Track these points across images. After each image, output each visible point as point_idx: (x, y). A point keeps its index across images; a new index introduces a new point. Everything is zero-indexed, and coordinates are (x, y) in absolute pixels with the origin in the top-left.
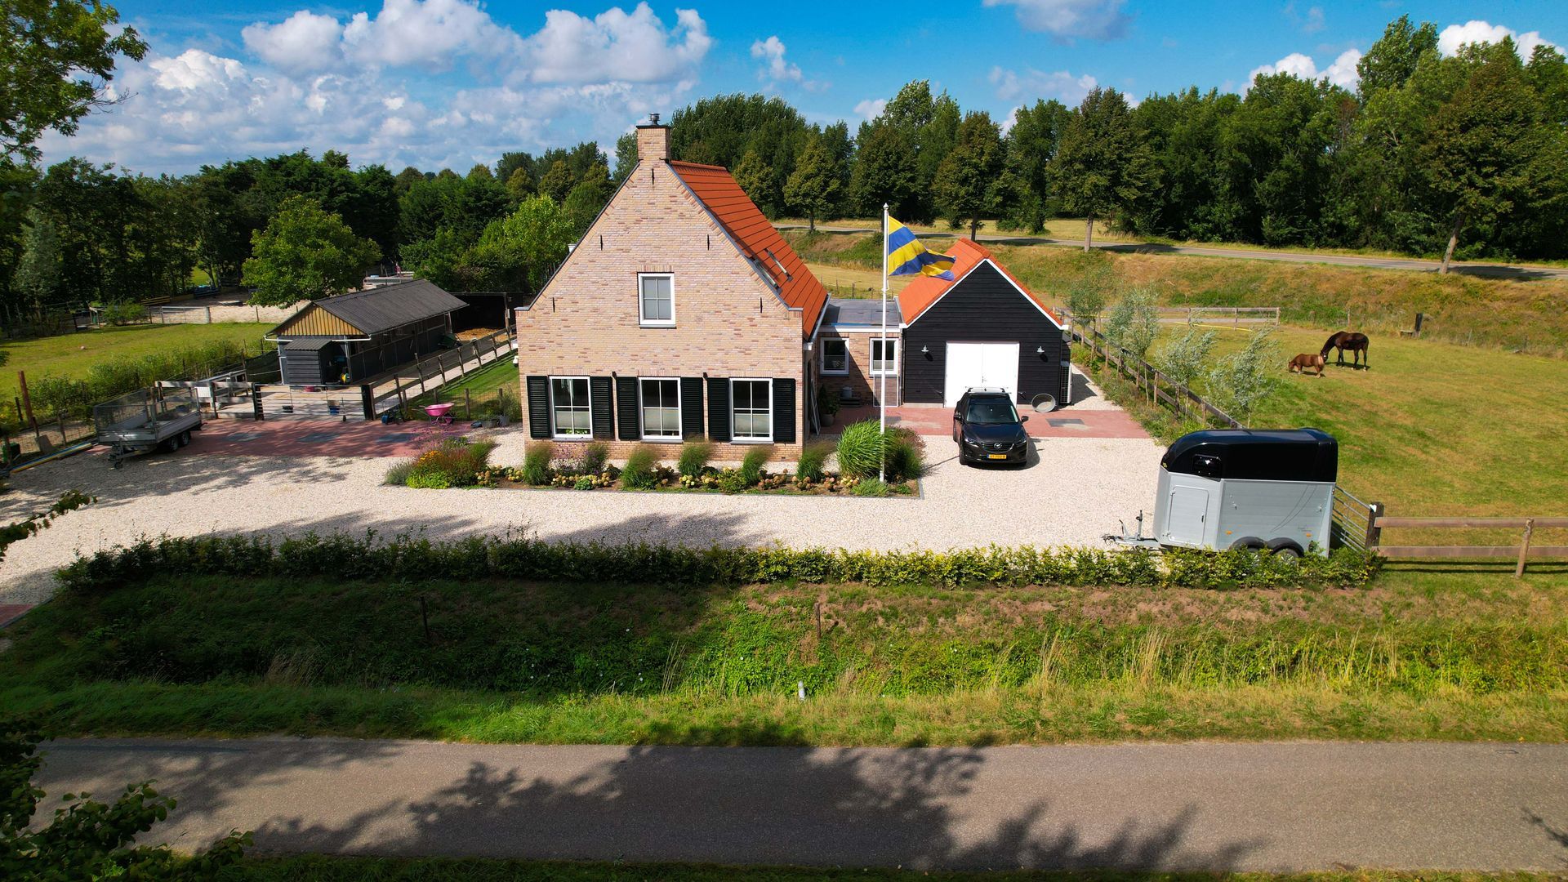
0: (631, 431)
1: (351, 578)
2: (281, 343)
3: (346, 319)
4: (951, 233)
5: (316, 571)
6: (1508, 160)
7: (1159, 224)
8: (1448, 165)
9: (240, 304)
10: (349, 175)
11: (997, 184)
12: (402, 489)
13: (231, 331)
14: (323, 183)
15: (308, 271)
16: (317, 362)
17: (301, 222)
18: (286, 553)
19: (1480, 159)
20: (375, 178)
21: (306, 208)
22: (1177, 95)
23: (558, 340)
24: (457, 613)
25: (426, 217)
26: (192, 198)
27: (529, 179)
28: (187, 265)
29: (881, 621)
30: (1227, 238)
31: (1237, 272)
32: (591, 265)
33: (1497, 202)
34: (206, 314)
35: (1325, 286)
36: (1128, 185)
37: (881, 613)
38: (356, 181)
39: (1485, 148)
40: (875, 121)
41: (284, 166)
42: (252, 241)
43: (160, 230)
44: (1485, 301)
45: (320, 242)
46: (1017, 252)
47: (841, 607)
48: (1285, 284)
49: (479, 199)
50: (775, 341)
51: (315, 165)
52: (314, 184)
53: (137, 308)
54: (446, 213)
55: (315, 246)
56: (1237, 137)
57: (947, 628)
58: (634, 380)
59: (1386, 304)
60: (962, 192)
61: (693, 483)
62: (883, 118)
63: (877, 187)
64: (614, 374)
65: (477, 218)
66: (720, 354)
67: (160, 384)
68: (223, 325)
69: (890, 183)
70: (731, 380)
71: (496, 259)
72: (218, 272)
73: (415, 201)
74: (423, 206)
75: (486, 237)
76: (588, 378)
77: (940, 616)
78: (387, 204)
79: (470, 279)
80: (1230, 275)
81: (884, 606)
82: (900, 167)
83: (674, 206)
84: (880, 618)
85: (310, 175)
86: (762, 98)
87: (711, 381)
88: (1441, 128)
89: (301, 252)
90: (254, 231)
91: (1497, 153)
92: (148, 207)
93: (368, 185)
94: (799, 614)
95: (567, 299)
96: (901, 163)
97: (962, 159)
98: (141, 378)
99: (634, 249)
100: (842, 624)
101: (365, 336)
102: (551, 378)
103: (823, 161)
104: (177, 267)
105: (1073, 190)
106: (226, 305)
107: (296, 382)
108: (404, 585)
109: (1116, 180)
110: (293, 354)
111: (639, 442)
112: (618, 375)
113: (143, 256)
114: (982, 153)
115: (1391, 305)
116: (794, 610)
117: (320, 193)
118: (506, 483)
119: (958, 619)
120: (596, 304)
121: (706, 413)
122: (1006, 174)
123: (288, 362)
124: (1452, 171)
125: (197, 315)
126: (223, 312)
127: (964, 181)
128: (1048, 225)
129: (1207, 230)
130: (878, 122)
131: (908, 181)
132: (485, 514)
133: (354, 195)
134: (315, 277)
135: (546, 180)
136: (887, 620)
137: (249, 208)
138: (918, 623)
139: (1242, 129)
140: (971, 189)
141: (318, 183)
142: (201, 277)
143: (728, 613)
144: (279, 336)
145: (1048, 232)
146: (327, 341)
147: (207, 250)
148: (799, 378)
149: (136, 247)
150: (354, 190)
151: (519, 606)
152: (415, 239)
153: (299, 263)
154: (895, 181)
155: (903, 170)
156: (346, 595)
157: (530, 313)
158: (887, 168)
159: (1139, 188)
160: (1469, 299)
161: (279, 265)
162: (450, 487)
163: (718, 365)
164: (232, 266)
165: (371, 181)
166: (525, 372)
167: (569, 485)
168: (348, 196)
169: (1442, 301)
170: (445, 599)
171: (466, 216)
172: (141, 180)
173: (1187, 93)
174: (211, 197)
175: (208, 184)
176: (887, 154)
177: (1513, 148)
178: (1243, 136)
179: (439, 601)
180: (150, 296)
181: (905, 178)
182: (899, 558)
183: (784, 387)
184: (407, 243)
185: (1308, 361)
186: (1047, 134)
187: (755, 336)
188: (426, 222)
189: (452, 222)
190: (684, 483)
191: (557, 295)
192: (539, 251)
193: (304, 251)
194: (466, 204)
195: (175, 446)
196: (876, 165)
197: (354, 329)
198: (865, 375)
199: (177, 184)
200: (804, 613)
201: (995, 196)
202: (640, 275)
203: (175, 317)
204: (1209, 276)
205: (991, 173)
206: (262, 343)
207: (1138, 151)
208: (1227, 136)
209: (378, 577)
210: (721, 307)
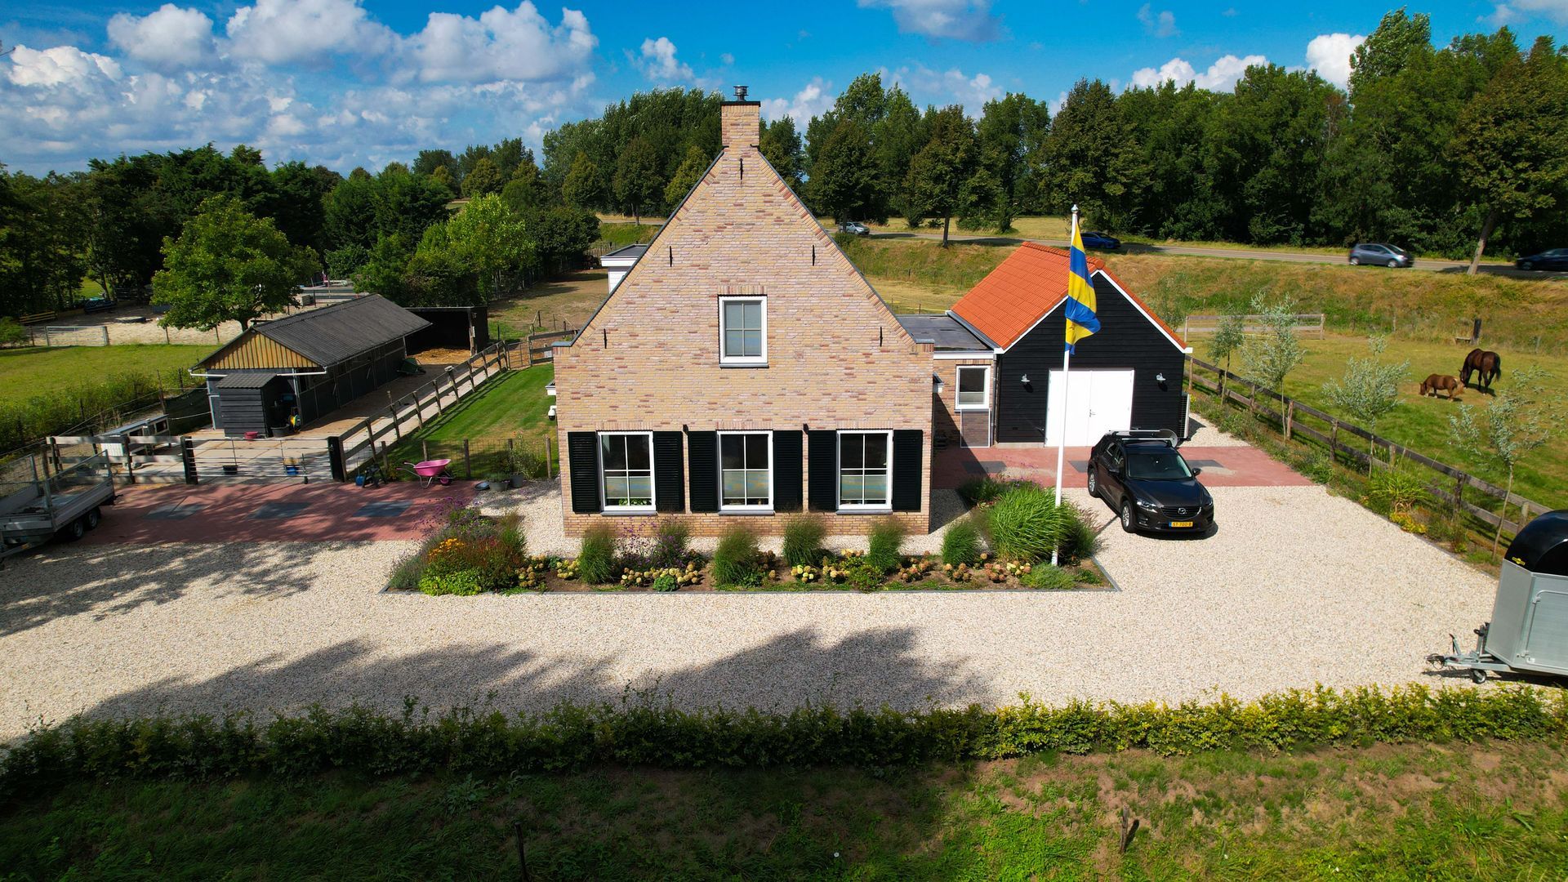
0: (707, 501)
1: (386, 776)
2: (210, 379)
3: (295, 348)
4: (912, 232)
5: (326, 764)
6: (1548, 153)
7: (1136, 222)
8: (1480, 160)
9: (143, 321)
10: (263, 174)
11: (973, 181)
12: (416, 597)
13: (137, 355)
14: (236, 181)
15: (235, 287)
16: (260, 403)
17: (224, 228)
18: (281, 741)
19: (1515, 154)
20: (294, 176)
21: (229, 210)
22: (1154, 88)
23: (610, 384)
24: (565, 835)
25: (355, 219)
26: (82, 198)
27: (451, 177)
28: (75, 275)
29: (1198, 815)
30: (1208, 237)
31: (1244, 273)
32: (657, 286)
33: (1533, 196)
34: (102, 334)
35: (1343, 288)
36: (1115, 181)
37: (1197, 804)
38: (273, 179)
39: (1520, 141)
40: (825, 116)
41: (189, 163)
42: (163, 251)
43: (42, 235)
44: (1525, 304)
45: (249, 251)
46: (996, 253)
47: (1136, 796)
48: (1298, 287)
49: (415, 199)
50: (898, 383)
51: (227, 161)
52: (227, 183)
53: (15, 328)
54: (378, 214)
55: (244, 257)
56: (1225, 134)
57: (1296, 823)
58: (711, 435)
59: (1416, 307)
60: (937, 190)
61: (811, 576)
62: (834, 113)
63: (841, 186)
64: (685, 427)
65: (414, 219)
66: (826, 400)
67: (53, 441)
68: (125, 347)
69: (853, 180)
70: (839, 432)
71: (446, 267)
72: (112, 283)
73: (342, 201)
74: (351, 207)
75: (426, 240)
76: (651, 434)
77: (1281, 805)
78: (310, 205)
79: (419, 290)
80: (1235, 276)
81: (1198, 792)
82: (864, 164)
83: (769, 209)
84: (1195, 810)
85: (222, 172)
86: (701, 93)
87: (814, 436)
88: (1474, 121)
89: (224, 263)
90: (166, 239)
91: (1533, 147)
92: (26, 208)
93: (286, 184)
94: (1079, 811)
95: (623, 331)
96: (865, 159)
97: (935, 155)
98: (25, 426)
99: (714, 264)
100: (1144, 824)
101: (320, 369)
102: (600, 434)
103: (777, 158)
104: (63, 278)
105: (1060, 186)
106: (125, 322)
107: (233, 428)
108: (470, 789)
109: (1101, 176)
110: (228, 394)
111: (716, 514)
112: (691, 429)
113: (21, 265)
114: (957, 149)
115: (1420, 308)
116: (1071, 805)
117: (234, 192)
118: (557, 583)
119: (1308, 806)
120: (662, 338)
121: (806, 476)
122: (982, 172)
123: (222, 404)
124: (1485, 165)
125: (91, 335)
126: (123, 331)
127: (938, 179)
128: (1015, 224)
129: (1187, 229)
130: (829, 117)
131: (872, 179)
132: (546, 639)
133: (273, 195)
134: (244, 292)
135: (471, 178)
136: (1207, 813)
137: (150, 211)
138: (1253, 816)
139: (1233, 123)
140: (945, 187)
141: (231, 181)
142: (92, 290)
143: (976, 816)
144: (208, 370)
145: (1014, 231)
146: (271, 376)
147: (100, 258)
148: (927, 428)
149: (11, 255)
150: (272, 190)
151: (659, 820)
152: (342, 244)
153: (222, 276)
154: (858, 179)
155: (867, 167)
156: (383, 811)
157: (573, 350)
158: (849, 165)
159: (1124, 185)
160: (1507, 302)
161: (198, 279)
162: (481, 592)
163: (823, 413)
164: (128, 276)
165: (290, 180)
166: (566, 427)
167: (646, 585)
168: (266, 197)
169: (1477, 303)
170: (543, 812)
171: (401, 218)
172: (21, 178)
173: (1164, 85)
174: (105, 197)
175: (101, 183)
176: (850, 150)
177: (1552, 141)
178: (1235, 132)
179: (532, 815)
180: (30, 312)
181: (869, 175)
182: (1194, 711)
183: (908, 441)
184: (334, 248)
185: (1440, 383)
186: (1015, 130)
187: (872, 376)
188: (355, 224)
189: (384, 225)
190: (799, 576)
191: (610, 326)
192: (488, 257)
193: (230, 263)
194: (400, 204)
195: (79, 532)
196: (839, 161)
197: (305, 361)
198: (950, 410)
199: (64, 181)
200: (1087, 808)
201: (971, 193)
202: (721, 299)
203: (64, 337)
204: (1213, 279)
205: (965, 170)
206: (181, 376)
207: (1127, 146)
208: (1213, 130)
209: (428, 771)
210: (828, 340)
